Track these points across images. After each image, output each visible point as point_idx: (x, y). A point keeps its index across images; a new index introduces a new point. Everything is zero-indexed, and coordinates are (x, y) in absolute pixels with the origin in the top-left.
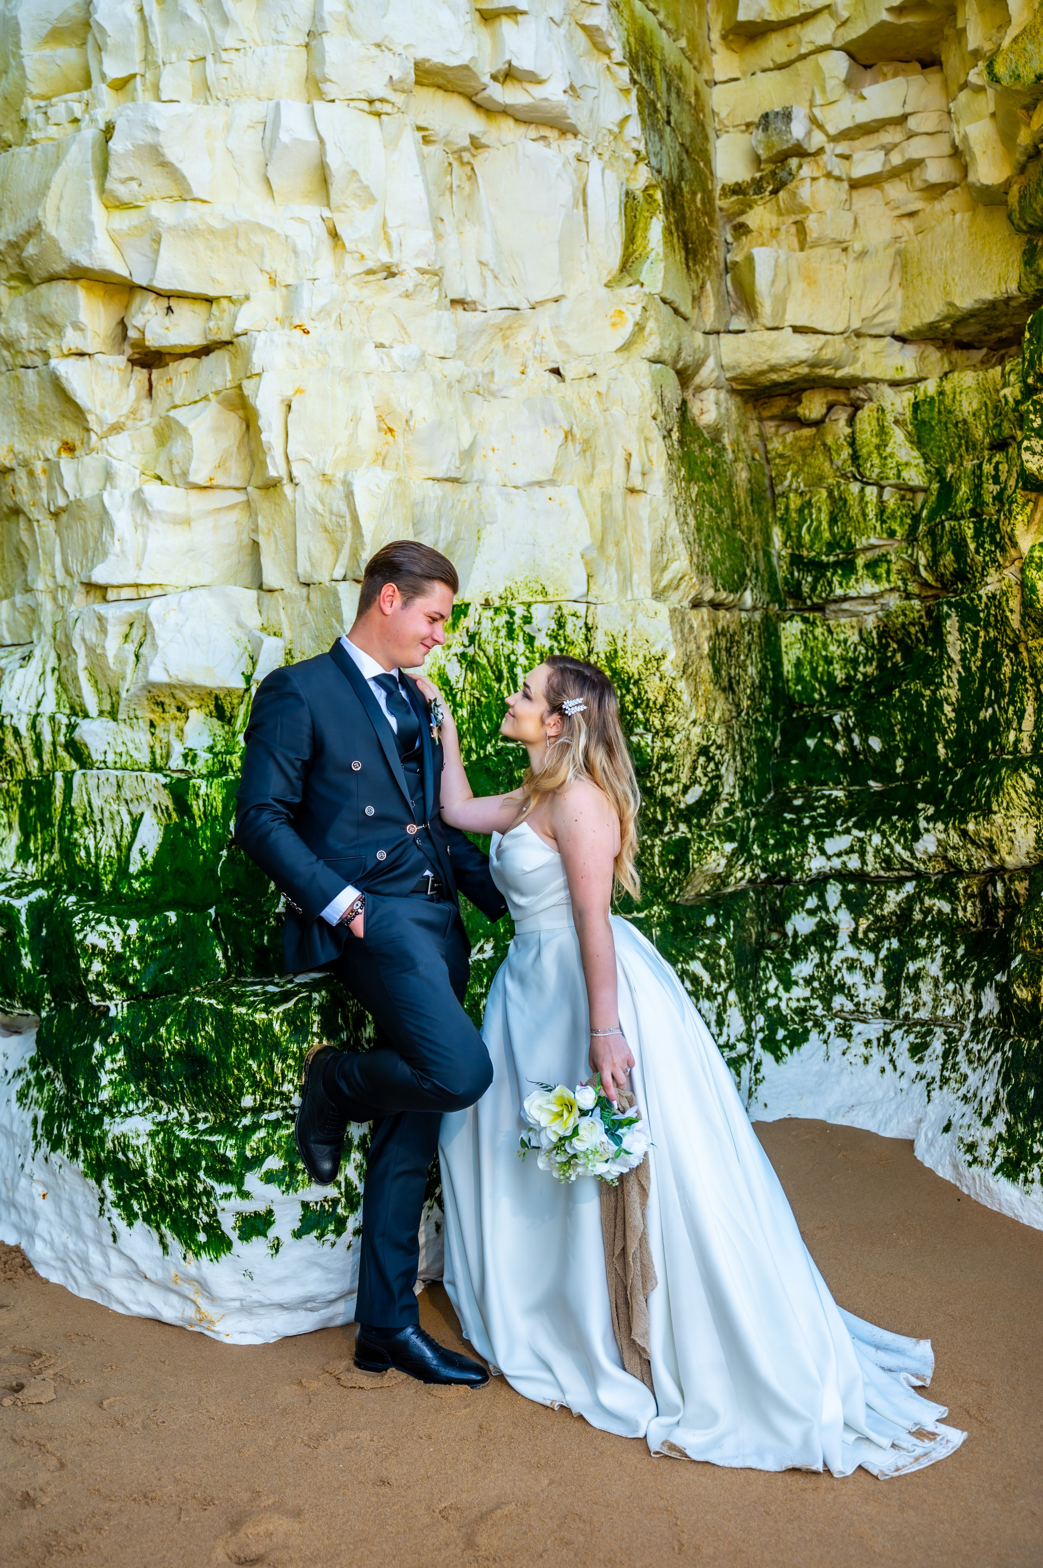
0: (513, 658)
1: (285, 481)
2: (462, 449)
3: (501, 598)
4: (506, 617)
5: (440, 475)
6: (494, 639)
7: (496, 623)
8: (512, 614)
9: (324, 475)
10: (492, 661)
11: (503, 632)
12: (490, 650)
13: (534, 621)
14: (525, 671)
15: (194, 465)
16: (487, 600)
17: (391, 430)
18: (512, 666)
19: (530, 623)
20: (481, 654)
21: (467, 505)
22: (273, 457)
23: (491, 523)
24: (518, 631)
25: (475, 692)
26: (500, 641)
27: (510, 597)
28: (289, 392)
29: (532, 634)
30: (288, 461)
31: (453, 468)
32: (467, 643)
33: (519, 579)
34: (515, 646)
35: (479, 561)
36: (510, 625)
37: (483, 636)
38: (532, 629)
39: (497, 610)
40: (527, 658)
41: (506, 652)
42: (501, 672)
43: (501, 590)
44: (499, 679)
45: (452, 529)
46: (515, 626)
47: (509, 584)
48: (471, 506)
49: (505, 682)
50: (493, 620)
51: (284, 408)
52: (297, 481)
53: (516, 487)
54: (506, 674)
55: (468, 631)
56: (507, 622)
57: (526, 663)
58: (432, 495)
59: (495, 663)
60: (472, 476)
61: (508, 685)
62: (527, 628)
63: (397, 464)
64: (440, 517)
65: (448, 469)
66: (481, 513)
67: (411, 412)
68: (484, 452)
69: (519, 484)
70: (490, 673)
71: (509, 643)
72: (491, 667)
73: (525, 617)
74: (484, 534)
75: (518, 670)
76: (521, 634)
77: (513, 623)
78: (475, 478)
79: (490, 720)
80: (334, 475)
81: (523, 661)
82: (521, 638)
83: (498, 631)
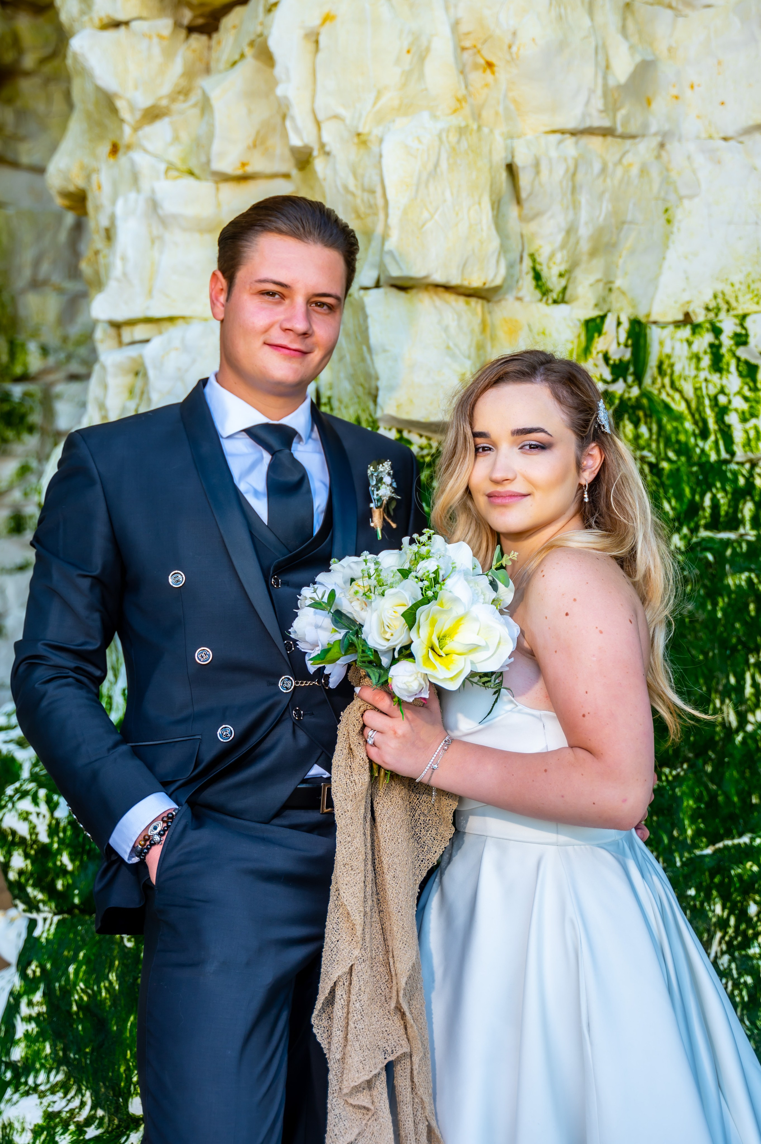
0: (722, 400)
1: (315, 153)
2: (612, 83)
3: (708, 309)
4: (708, 338)
5: (571, 124)
6: (693, 373)
7: (695, 348)
8: (717, 331)
9: (359, 135)
10: (694, 405)
11: (706, 361)
12: (688, 389)
13: (752, 340)
14: (744, 420)
15: (216, 147)
16: (687, 315)
17: (490, 65)
18: (722, 412)
19: (745, 343)
20: (677, 396)
21: (635, 171)
22: (293, 119)
23: (691, 197)
24: (727, 357)
25: (646, 453)
26: (703, 375)
27: (724, 307)
28: (314, 21)
29: (753, 361)
30: (318, 124)
31: (594, 113)
32: (609, 377)
33: (737, 278)
34: (724, 382)
35: (671, 255)
36: (715, 349)
37: (677, 368)
38: (750, 353)
39: (696, 328)
40: (746, 399)
41: (713, 391)
42: (705, 422)
43: (707, 298)
44: (704, 434)
45: (606, 206)
46: (724, 350)
47: (719, 287)
48: (644, 171)
49: (712, 438)
50: (690, 343)
51: (311, 46)
52: (327, 149)
53: (725, 139)
54: (712, 425)
55: (606, 358)
56: (712, 346)
57: (744, 406)
58: (553, 153)
59: (697, 409)
60: (645, 126)
61: (716, 442)
62: (741, 352)
63: (497, 114)
64: (574, 190)
65: (585, 115)
66: (667, 181)
67: (514, 34)
68: (674, 91)
69: (730, 133)
70: (689, 425)
71: (715, 377)
72: (693, 416)
73: (737, 335)
74: (679, 215)
75: (732, 419)
76: (733, 363)
77: (720, 346)
78: (653, 129)
79: (679, 496)
80: (370, 133)
81: (739, 403)
82: (733, 368)
83: (698, 359)
